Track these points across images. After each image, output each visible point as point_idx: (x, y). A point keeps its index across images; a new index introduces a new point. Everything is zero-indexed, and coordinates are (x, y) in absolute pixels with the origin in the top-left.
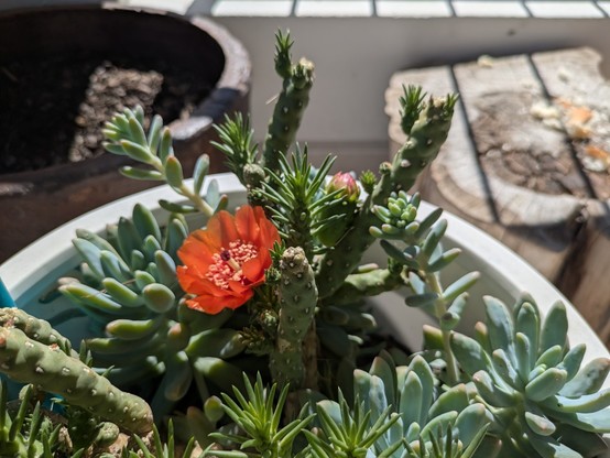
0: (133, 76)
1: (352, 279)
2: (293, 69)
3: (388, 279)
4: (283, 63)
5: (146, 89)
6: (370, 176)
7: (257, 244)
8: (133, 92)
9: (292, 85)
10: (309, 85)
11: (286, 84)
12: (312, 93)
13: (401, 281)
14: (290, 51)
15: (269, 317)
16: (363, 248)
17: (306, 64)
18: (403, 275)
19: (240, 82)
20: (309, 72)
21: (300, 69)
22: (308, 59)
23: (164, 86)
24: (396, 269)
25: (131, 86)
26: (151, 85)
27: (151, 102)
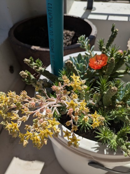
0: (68, 32)
1: (117, 71)
2: (115, 31)
3: (125, 72)
4: (113, 29)
5: (71, 35)
6: (125, 51)
7: (103, 60)
8: (68, 35)
9: (114, 33)
10: (117, 34)
11: (113, 33)
12: (117, 35)
13: (127, 72)
14: (115, 27)
15: (104, 71)
16: (122, 65)
17: (117, 30)
18: (128, 71)
19: (95, 34)
20: (117, 31)
21: (116, 30)
22: (118, 29)
23: (75, 34)
24: (127, 70)
25: (68, 34)
26: (72, 34)
27: (72, 38)
